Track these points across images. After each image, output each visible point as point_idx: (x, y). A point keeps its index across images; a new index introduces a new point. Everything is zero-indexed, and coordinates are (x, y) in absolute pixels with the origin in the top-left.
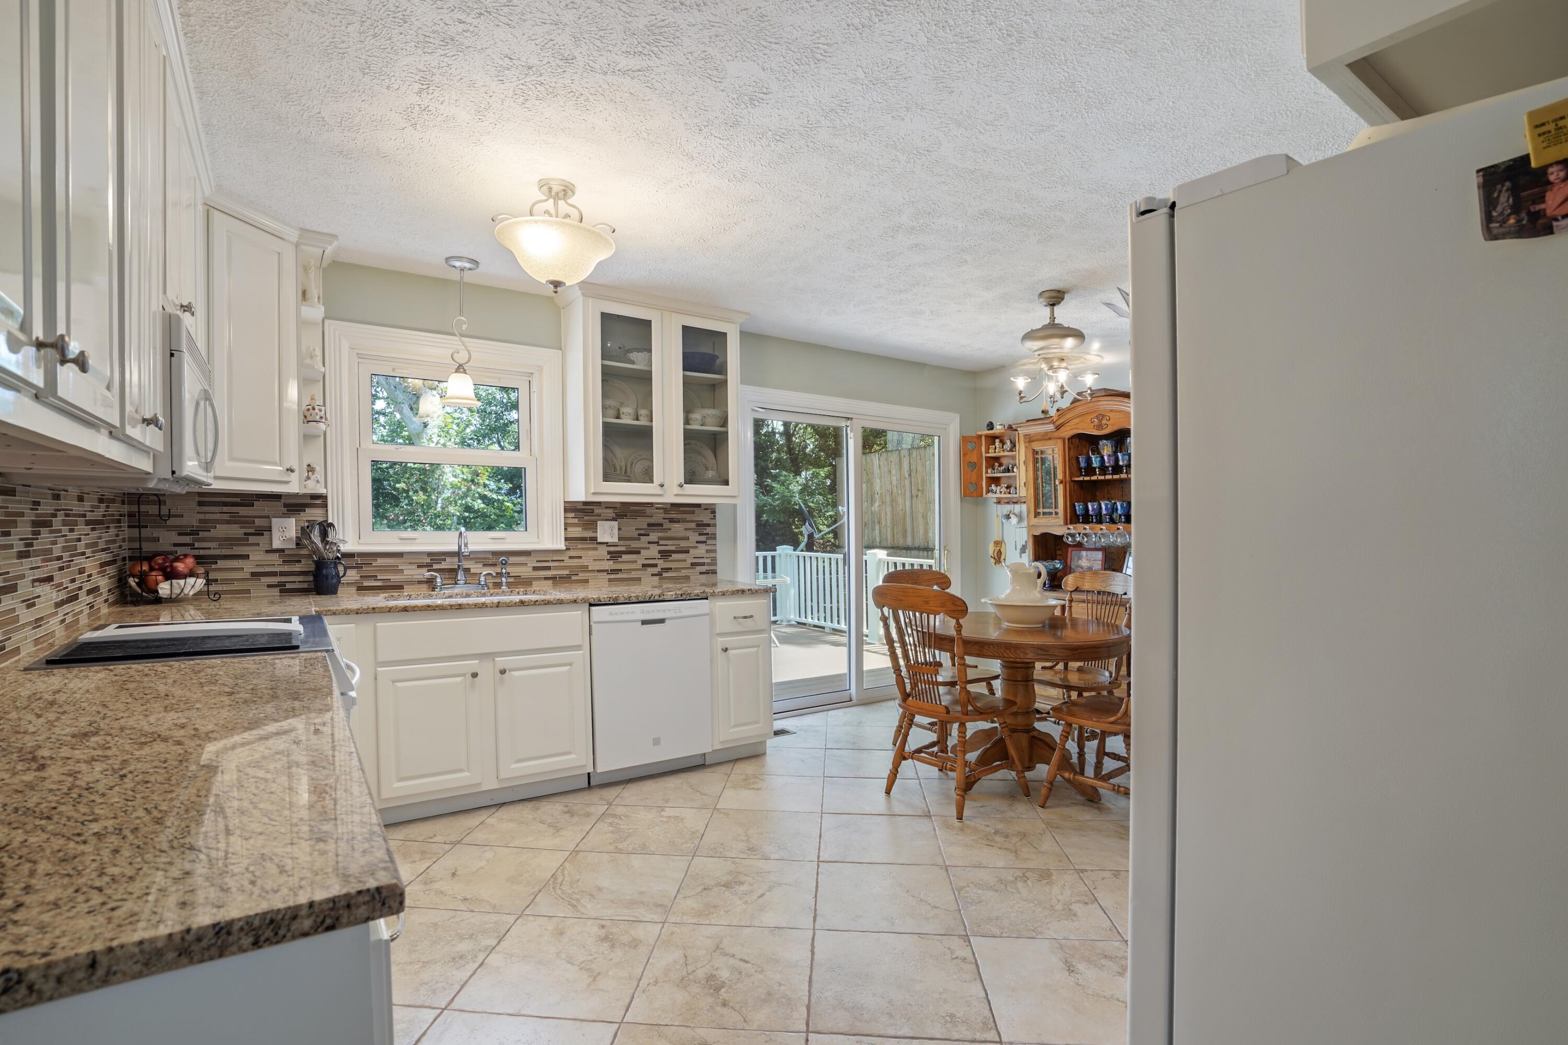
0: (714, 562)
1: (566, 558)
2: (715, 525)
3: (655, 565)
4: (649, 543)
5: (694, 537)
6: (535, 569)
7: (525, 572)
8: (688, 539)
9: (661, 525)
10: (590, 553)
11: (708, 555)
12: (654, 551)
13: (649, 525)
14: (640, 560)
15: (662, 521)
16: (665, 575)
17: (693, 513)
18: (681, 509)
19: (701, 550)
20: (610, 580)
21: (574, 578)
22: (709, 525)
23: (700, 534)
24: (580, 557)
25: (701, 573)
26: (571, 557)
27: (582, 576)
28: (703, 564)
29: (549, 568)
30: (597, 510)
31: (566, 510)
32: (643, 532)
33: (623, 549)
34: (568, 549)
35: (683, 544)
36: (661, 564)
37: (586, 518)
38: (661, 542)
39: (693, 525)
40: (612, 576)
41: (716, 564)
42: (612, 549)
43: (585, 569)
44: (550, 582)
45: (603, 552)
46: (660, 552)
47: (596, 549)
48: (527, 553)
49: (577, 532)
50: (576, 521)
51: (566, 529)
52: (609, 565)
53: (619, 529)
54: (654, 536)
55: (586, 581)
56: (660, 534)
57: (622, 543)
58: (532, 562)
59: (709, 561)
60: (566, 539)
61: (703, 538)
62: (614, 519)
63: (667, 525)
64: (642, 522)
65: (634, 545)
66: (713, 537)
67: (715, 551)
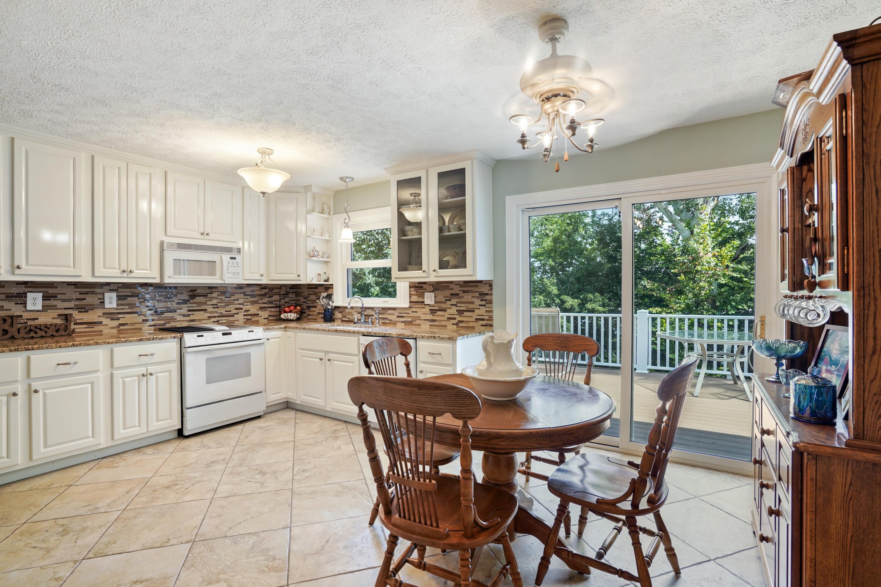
0: (491, 319)
1: (410, 312)
2: (491, 294)
3: (455, 319)
4: (451, 305)
5: (478, 302)
6: (398, 317)
7: (394, 318)
8: (473, 303)
9: (458, 294)
10: (423, 310)
11: (486, 314)
12: (454, 310)
13: (451, 294)
14: (447, 315)
15: (457, 292)
16: (460, 325)
17: (477, 286)
18: (470, 284)
19: (483, 310)
20: (430, 325)
21: (414, 323)
22: (487, 294)
23: (481, 300)
24: (417, 312)
25: (482, 325)
26: (412, 312)
27: (418, 322)
28: (483, 320)
29: (403, 317)
30: (425, 286)
31: (410, 287)
32: (448, 299)
33: (437, 308)
34: (410, 307)
35: (471, 306)
36: (458, 318)
37: (420, 291)
38: (458, 305)
39: (477, 294)
40: (431, 323)
41: (492, 320)
42: (431, 308)
43: (419, 318)
44: (404, 324)
45: (427, 309)
46: (457, 310)
47: (424, 308)
48: (395, 309)
49: (415, 298)
50: (415, 292)
51: (410, 297)
52: (430, 317)
53: (435, 297)
54: (454, 301)
55: (419, 325)
56: (458, 300)
57: (436, 305)
58: (396, 313)
59: (487, 318)
60: (410, 302)
61: (484, 303)
62: (433, 292)
63: (461, 294)
64: (448, 293)
65: (443, 306)
66: (491, 302)
67: (491, 312)
